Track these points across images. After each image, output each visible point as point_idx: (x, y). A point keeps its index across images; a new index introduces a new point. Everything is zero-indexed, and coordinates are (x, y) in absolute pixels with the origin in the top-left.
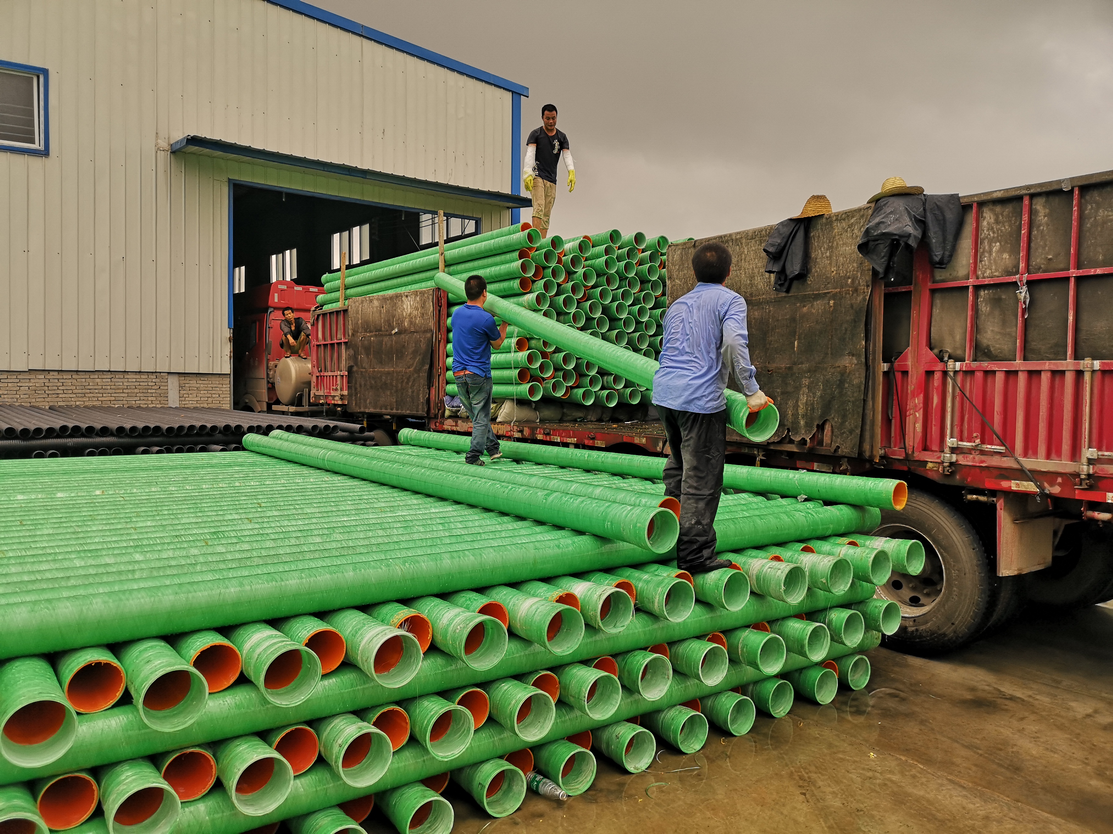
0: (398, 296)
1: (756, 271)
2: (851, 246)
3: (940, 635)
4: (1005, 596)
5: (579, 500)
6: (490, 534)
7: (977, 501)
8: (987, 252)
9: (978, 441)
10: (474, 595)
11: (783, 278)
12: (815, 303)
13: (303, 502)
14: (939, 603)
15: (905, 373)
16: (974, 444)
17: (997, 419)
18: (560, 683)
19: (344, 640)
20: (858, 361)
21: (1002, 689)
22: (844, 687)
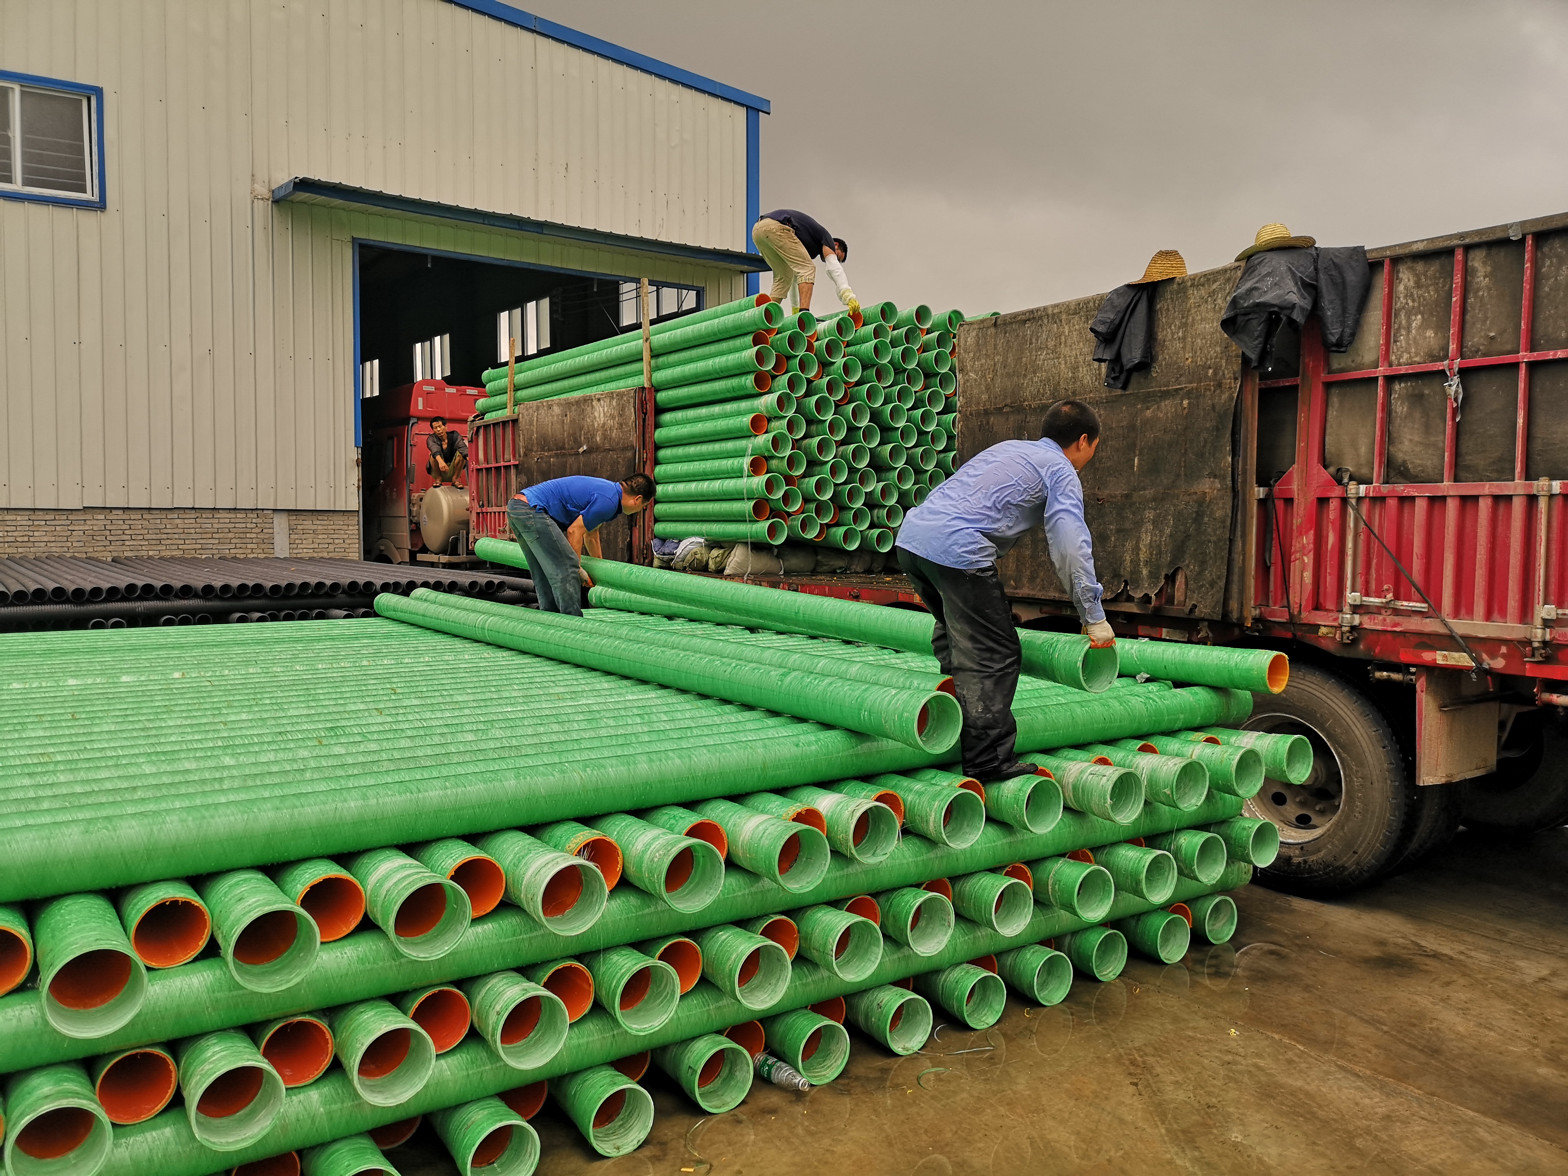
0: (587, 400)
1: (1081, 359)
2: (1213, 322)
3: (1338, 868)
4: (1429, 813)
5: (826, 681)
6: (704, 728)
7: (1389, 681)
8: (1404, 328)
9: (1390, 596)
10: (680, 812)
11: (1117, 369)
12: (1163, 404)
13: (453, 686)
14: (1336, 824)
15: (1289, 501)
16: (1384, 600)
17: (1417, 565)
18: (799, 932)
19: (503, 872)
20: (1222, 485)
21: (1423, 943)
22: (1199, 940)
